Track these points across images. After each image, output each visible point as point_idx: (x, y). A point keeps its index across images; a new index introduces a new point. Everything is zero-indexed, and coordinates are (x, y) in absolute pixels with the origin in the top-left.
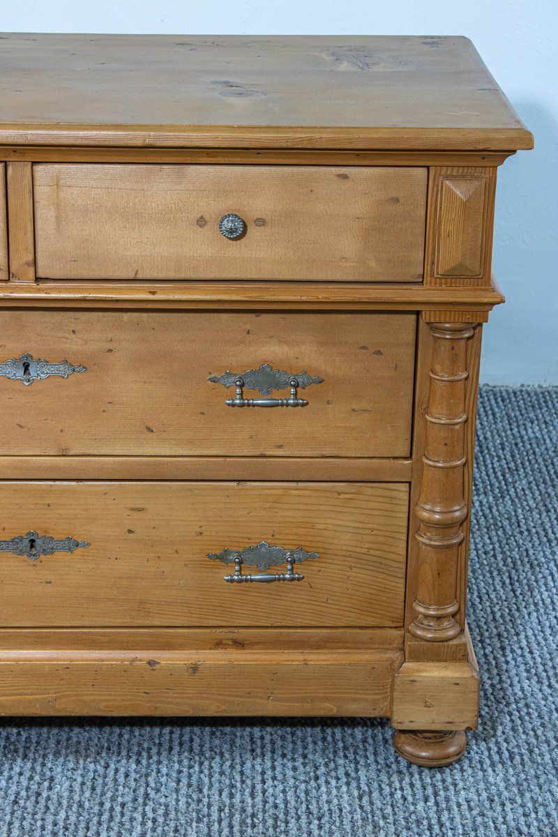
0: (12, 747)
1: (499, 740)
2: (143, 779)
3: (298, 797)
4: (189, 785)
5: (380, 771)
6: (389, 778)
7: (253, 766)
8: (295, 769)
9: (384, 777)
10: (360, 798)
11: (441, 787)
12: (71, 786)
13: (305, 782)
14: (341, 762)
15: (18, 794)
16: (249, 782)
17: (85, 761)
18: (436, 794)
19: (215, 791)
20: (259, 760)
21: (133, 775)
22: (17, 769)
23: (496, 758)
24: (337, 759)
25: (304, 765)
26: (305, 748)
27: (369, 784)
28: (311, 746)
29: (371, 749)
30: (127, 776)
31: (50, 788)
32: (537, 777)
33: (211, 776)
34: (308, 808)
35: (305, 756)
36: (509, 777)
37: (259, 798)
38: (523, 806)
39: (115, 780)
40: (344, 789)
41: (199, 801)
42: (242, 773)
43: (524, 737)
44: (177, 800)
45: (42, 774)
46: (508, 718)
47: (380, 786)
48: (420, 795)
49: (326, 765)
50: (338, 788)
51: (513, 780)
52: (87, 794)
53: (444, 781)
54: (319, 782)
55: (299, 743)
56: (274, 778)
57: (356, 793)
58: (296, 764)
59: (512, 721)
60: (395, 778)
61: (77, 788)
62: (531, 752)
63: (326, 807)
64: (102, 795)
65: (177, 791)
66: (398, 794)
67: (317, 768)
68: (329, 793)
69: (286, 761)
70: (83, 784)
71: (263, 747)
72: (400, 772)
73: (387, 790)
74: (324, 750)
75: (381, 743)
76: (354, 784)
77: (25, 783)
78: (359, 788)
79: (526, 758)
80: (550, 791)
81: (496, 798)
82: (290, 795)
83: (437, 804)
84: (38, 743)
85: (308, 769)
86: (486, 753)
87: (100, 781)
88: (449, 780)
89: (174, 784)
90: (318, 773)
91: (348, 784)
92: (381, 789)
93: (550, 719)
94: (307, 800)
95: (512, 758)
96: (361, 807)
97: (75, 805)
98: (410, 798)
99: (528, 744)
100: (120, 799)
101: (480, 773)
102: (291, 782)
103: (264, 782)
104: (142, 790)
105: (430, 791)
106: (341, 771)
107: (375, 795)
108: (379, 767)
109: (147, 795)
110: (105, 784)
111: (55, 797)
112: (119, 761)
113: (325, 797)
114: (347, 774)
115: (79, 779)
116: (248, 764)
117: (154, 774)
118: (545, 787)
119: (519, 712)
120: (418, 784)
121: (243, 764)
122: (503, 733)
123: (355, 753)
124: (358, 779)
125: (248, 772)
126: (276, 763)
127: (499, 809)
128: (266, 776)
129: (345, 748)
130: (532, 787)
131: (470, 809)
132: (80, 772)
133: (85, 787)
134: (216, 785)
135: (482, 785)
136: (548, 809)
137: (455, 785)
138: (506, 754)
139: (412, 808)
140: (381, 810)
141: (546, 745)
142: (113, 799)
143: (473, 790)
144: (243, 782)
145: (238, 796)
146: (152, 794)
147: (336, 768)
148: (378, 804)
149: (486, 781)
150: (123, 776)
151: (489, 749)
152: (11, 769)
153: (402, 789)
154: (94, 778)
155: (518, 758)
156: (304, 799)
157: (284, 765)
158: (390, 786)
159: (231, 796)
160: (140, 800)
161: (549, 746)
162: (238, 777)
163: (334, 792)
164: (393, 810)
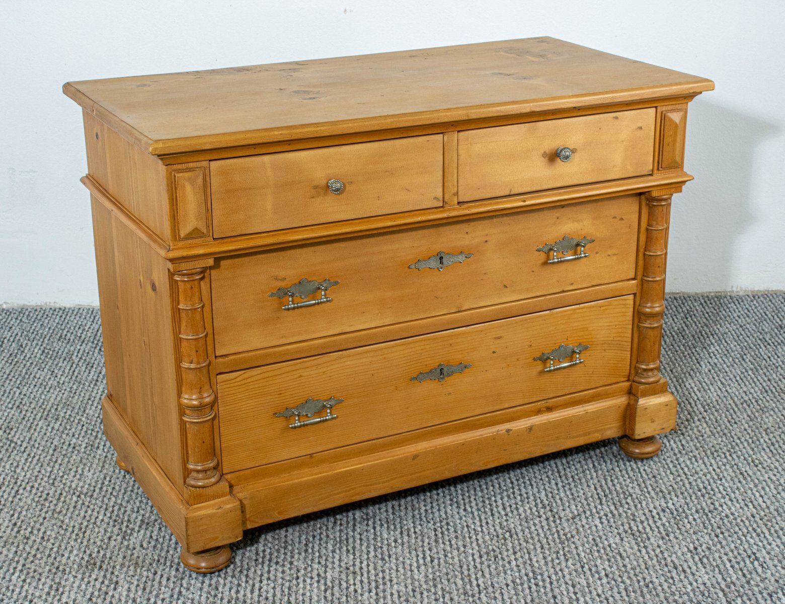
0: (92, 562)
1: (425, 549)
2: (179, 582)
3: (283, 592)
4: (210, 585)
5: (341, 572)
6: (347, 577)
7: (255, 571)
8: (283, 572)
9: (343, 576)
10: (326, 591)
11: (381, 583)
12: (129, 588)
13: (290, 581)
14: (316, 566)
15: (92, 593)
16: (251, 582)
17: (141, 569)
18: (377, 587)
19: (227, 588)
20: (260, 566)
21: (172, 579)
22: (94, 576)
23: (421, 561)
24: (313, 565)
25: (290, 569)
26: (292, 557)
27: (332, 582)
28: (296, 556)
29: (337, 557)
30: (168, 579)
31: (115, 589)
32: (447, 574)
33: (225, 578)
34: (289, 599)
35: (291, 563)
36: (429, 574)
37: (256, 593)
38: (435, 594)
39: (160, 583)
40: (316, 585)
41: (216, 596)
42: (247, 576)
43: (442, 546)
44: (201, 596)
45: (111, 580)
46: (433, 533)
47: (340, 582)
48: (366, 588)
49: (305, 569)
50: (311, 585)
51: (431, 576)
52: (140, 593)
53: (384, 578)
54: (299, 581)
55: (289, 554)
56: (269, 579)
57: (323, 588)
58: (285, 569)
59: (436, 535)
60: (351, 577)
61: (133, 588)
62: (446, 556)
63: (301, 598)
64: (149, 594)
65: (201, 589)
66: (352, 588)
67: (298, 571)
68: (304, 588)
69: (278, 566)
70: (138, 585)
71: (264, 557)
72: (354, 573)
73: (344, 585)
74: (305, 558)
75: (345, 553)
76: (322, 581)
77: (98, 585)
78: (325, 584)
79: (442, 561)
80: (455, 583)
81: (417, 589)
82: (278, 589)
83: (377, 594)
84: (110, 558)
85: (292, 572)
86: (415, 559)
87: (149, 583)
88: (387, 577)
89: (199, 585)
90: (299, 574)
91: (318, 582)
92: (340, 584)
93: (462, 532)
94: (289, 594)
95: (432, 561)
96: (325, 598)
97: (131, 601)
98: (359, 591)
99: (444, 550)
100: (161, 596)
101: (409, 573)
102: (280, 581)
103: (261, 582)
104: (177, 589)
105: (373, 584)
106: (315, 572)
107: (336, 588)
108: (341, 569)
109: (180, 593)
110: (153, 586)
111: (117, 596)
112: (164, 570)
113: (301, 591)
114: (319, 575)
115: (136, 583)
116: (253, 569)
117: (187, 578)
118: (452, 580)
119: (441, 528)
120: (366, 581)
121: (248, 569)
122: (429, 544)
123: (326, 560)
124: (326, 578)
125: (251, 574)
126: (271, 569)
127: (419, 596)
128: (263, 578)
129: (320, 557)
130: (443, 581)
131: (399, 597)
132: (136, 577)
133: (138, 588)
134: (228, 585)
135: (409, 581)
136: (452, 595)
137: (391, 581)
138: (429, 559)
139: (360, 598)
140: (339, 599)
141: (456, 551)
142: (157, 596)
143: (403, 584)
144: (247, 582)
145: (242, 592)
146: (184, 591)
147: (312, 570)
148: (337, 595)
149: (413, 578)
150: (165, 579)
151: (417, 556)
152: (90, 576)
153: (355, 584)
154: (146, 582)
155: (436, 561)
156: (286, 593)
157: (276, 570)
158: (347, 582)
159: (238, 592)
160: (175, 596)
161: (458, 551)
162: (244, 579)
163: (308, 587)
164: (347, 599)
